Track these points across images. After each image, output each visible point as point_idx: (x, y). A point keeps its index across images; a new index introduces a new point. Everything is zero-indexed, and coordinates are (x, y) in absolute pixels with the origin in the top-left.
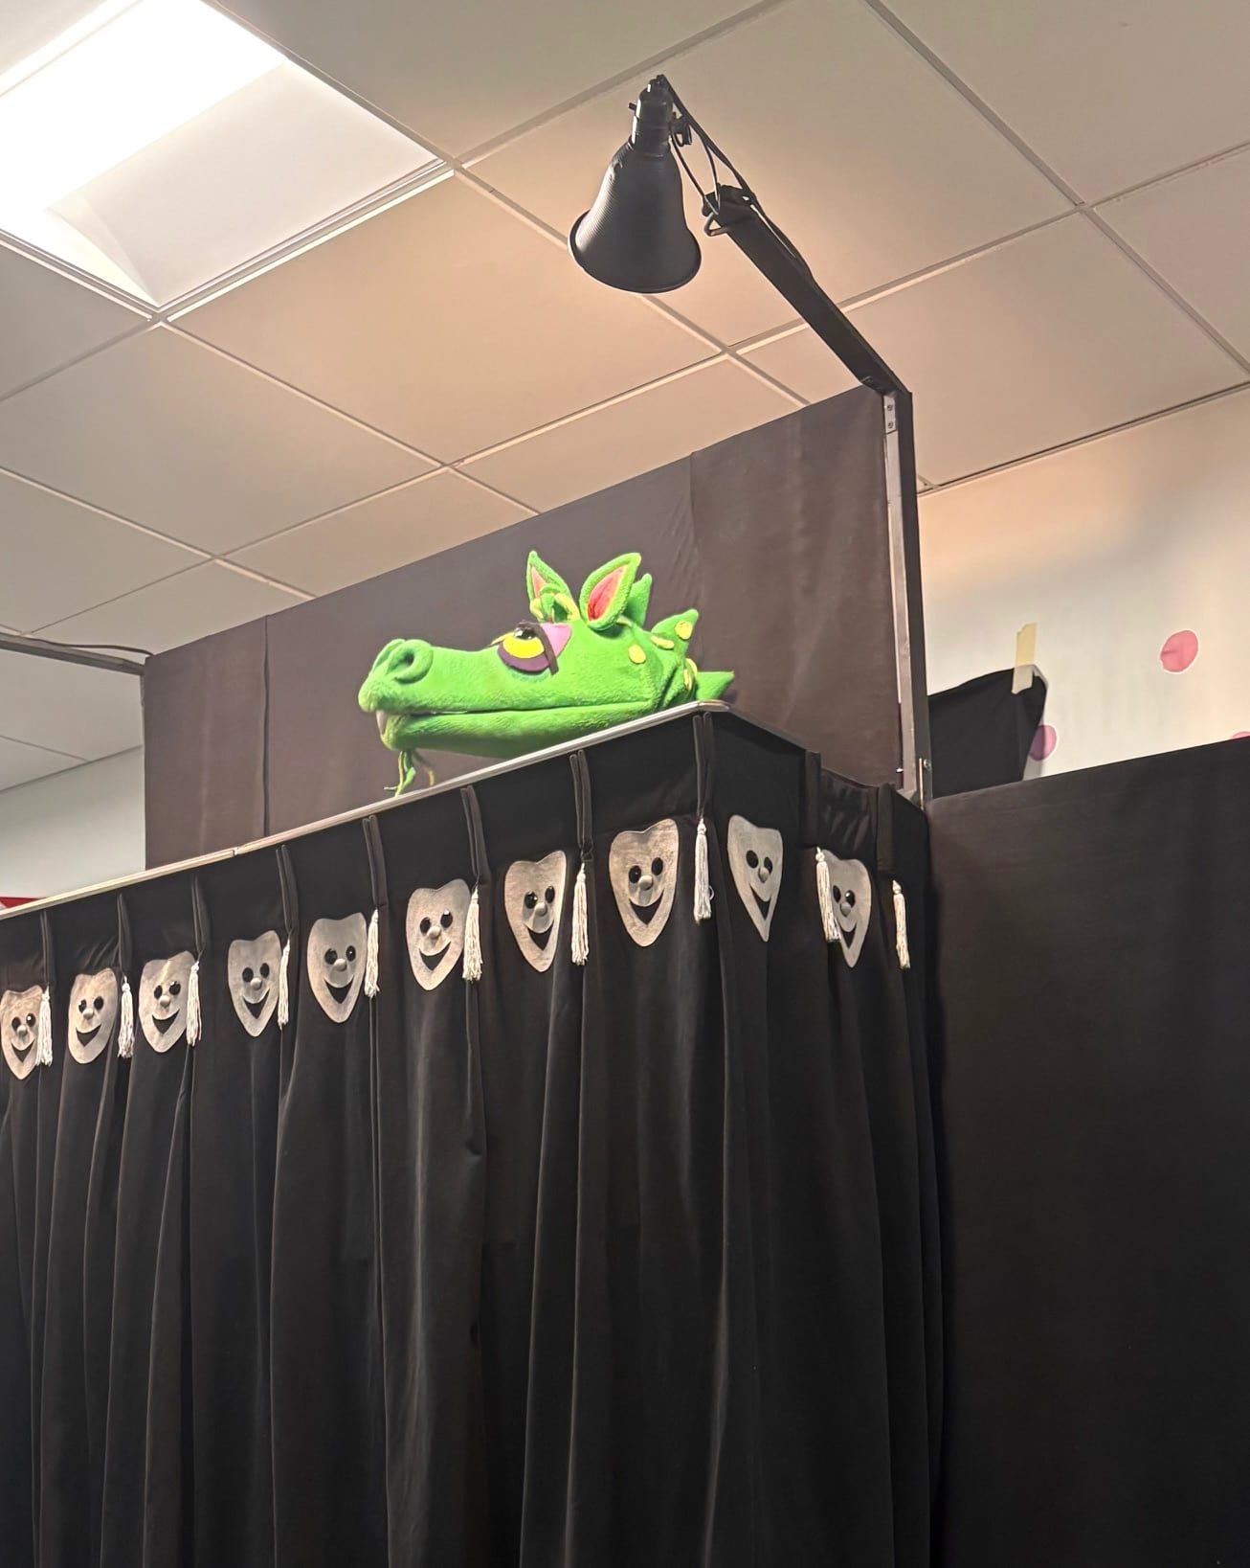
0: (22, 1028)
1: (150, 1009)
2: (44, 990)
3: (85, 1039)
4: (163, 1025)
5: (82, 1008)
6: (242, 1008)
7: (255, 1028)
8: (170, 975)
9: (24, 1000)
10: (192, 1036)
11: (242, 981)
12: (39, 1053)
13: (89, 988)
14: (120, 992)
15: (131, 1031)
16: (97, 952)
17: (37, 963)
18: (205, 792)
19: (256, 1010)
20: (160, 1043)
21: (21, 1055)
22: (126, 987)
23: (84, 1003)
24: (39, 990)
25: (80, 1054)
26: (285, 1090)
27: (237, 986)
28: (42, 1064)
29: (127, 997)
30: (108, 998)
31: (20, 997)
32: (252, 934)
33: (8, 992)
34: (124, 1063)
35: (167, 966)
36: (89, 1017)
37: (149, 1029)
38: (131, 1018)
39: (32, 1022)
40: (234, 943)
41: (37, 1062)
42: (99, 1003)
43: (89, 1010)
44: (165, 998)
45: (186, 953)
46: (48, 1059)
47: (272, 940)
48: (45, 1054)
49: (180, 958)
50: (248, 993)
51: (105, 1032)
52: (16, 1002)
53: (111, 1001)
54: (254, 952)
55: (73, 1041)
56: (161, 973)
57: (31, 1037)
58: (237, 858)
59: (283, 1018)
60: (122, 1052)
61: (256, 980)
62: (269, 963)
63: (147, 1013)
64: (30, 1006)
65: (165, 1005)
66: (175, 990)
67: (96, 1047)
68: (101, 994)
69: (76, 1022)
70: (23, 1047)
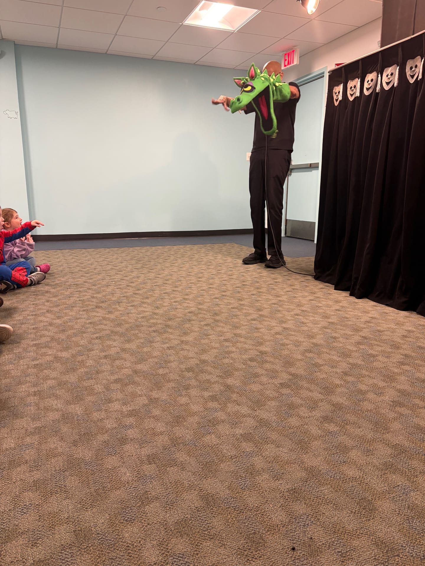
0: (352, 89)
1: (385, 79)
2: (359, 79)
3: (368, 89)
4: (388, 84)
5: (368, 82)
6: (409, 77)
7: (412, 81)
8: (391, 71)
9: (354, 82)
10: (396, 85)
11: (410, 70)
12: (357, 94)
13: (370, 77)
14: (378, 77)
15: (380, 86)
16: (373, 67)
17: (358, 72)
18: (398, 26)
19: (412, 77)
20: (387, 88)
21: (352, 95)
22: (380, 75)
23: (368, 80)
24: (357, 79)
25: (366, 93)
26: (419, 95)
27: (408, 71)
28: (357, 96)
29: (380, 77)
30: (374, 78)
31: (352, 81)
32: (413, 57)
33: (350, 81)
34: (378, 94)
35: (390, 69)
36: (369, 84)
37: (384, 85)
38: (380, 83)
39: (355, 87)
40: (408, 60)
41: (356, 96)
42: (372, 80)
44: (389, 77)
45: (395, 65)
46: (359, 95)
47: (419, 58)
49: (393, 67)
50: (411, 73)
51: (373, 87)
52: (351, 83)
54: (414, 62)
55: (365, 90)
56: (388, 71)
57: (355, 91)
58: (412, 38)
59: (420, 77)
60: (377, 91)
61: (413, 69)
62: (417, 64)
63: (384, 81)
66: (392, 74)
67: (371, 91)
69: (366, 85)
70: (352, 93)
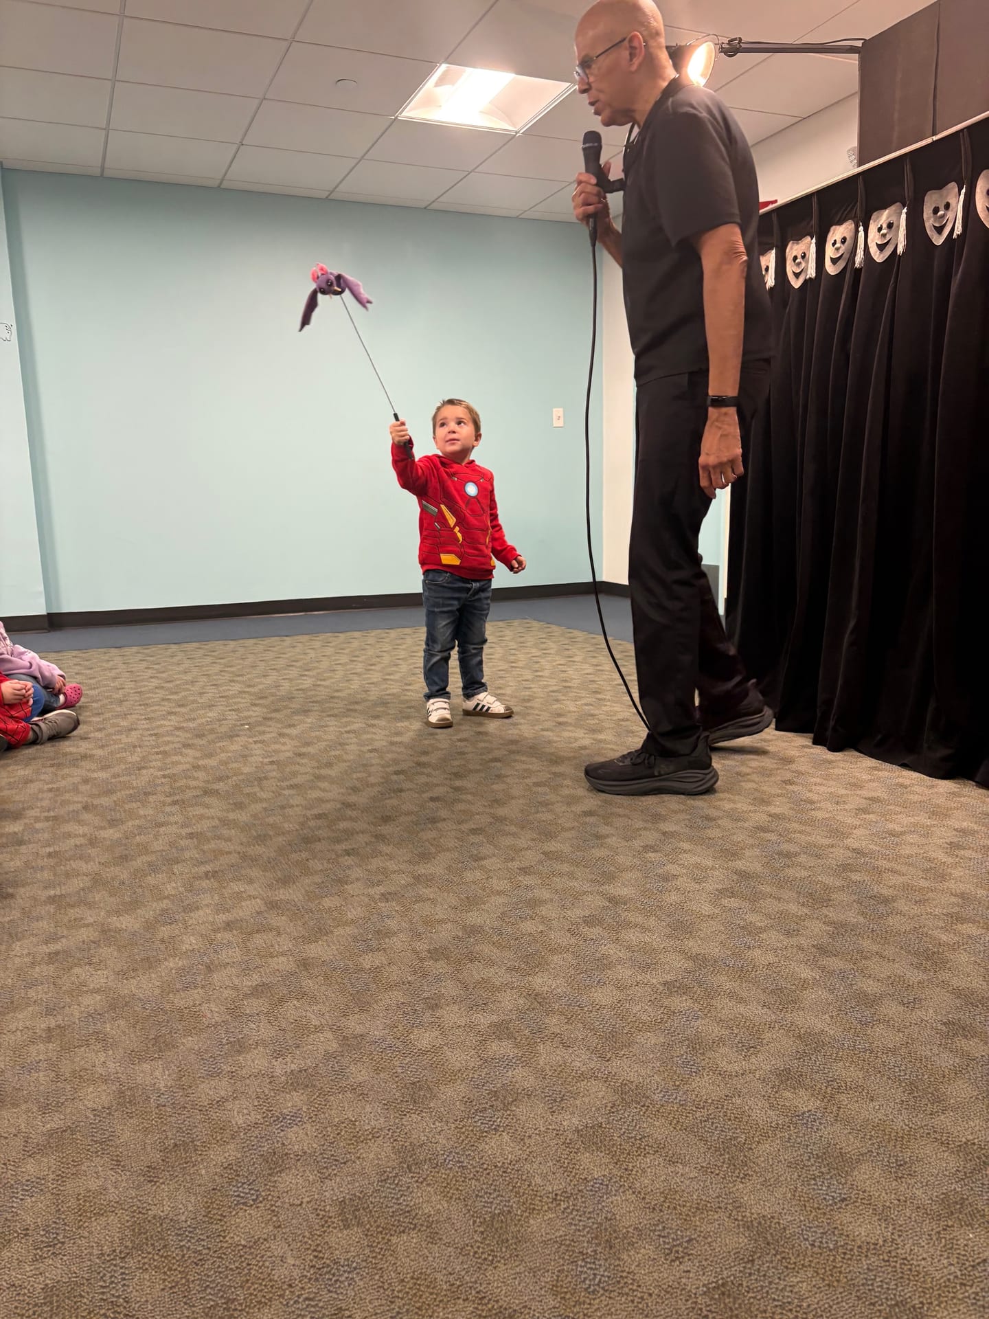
0: (798, 261)
1: (874, 238)
2: (812, 239)
3: (834, 261)
4: (881, 247)
5: (834, 244)
6: (931, 231)
7: (939, 240)
8: (888, 218)
9: (800, 245)
10: (900, 250)
11: (932, 215)
12: (809, 272)
13: (838, 232)
14: (857, 231)
15: (862, 253)
16: (845, 210)
17: (808, 223)
18: (896, 115)
19: (939, 230)
20: (879, 257)
21: (797, 275)
22: (861, 228)
23: (835, 241)
24: (809, 238)
25: (831, 269)
26: (956, 274)
27: (929, 218)
28: (810, 278)
29: (861, 234)
30: (849, 235)
31: (798, 244)
32: (940, 185)
33: (791, 242)
34: (859, 270)
35: (886, 213)
36: (838, 249)
37: (874, 250)
38: (863, 246)
39: (804, 256)
40: (929, 193)
41: (808, 277)
42: (844, 240)
43: (838, 245)
44: (884, 231)
45: (898, 203)
46: (814, 275)
47: (953, 188)
48: (812, 272)
49: (893, 208)
50: (935, 221)
51: (846, 256)
52: (796, 247)
53: (851, 238)
54: (941, 196)
55: (828, 263)
56: (883, 218)
57: (803, 265)
58: (934, 142)
59: (958, 230)
60: (857, 265)
61: (941, 213)
62: (950, 201)
63: (873, 241)
64: (804, 248)
65: (884, 235)
66: (890, 226)
67: (841, 265)
68: (845, 235)
69: (830, 252)
70: (798, 271)
